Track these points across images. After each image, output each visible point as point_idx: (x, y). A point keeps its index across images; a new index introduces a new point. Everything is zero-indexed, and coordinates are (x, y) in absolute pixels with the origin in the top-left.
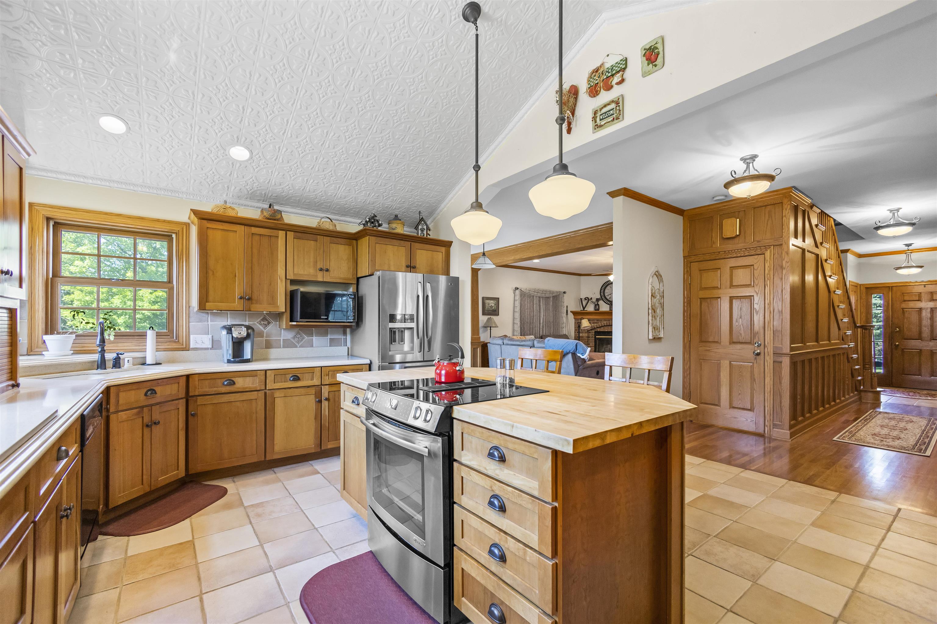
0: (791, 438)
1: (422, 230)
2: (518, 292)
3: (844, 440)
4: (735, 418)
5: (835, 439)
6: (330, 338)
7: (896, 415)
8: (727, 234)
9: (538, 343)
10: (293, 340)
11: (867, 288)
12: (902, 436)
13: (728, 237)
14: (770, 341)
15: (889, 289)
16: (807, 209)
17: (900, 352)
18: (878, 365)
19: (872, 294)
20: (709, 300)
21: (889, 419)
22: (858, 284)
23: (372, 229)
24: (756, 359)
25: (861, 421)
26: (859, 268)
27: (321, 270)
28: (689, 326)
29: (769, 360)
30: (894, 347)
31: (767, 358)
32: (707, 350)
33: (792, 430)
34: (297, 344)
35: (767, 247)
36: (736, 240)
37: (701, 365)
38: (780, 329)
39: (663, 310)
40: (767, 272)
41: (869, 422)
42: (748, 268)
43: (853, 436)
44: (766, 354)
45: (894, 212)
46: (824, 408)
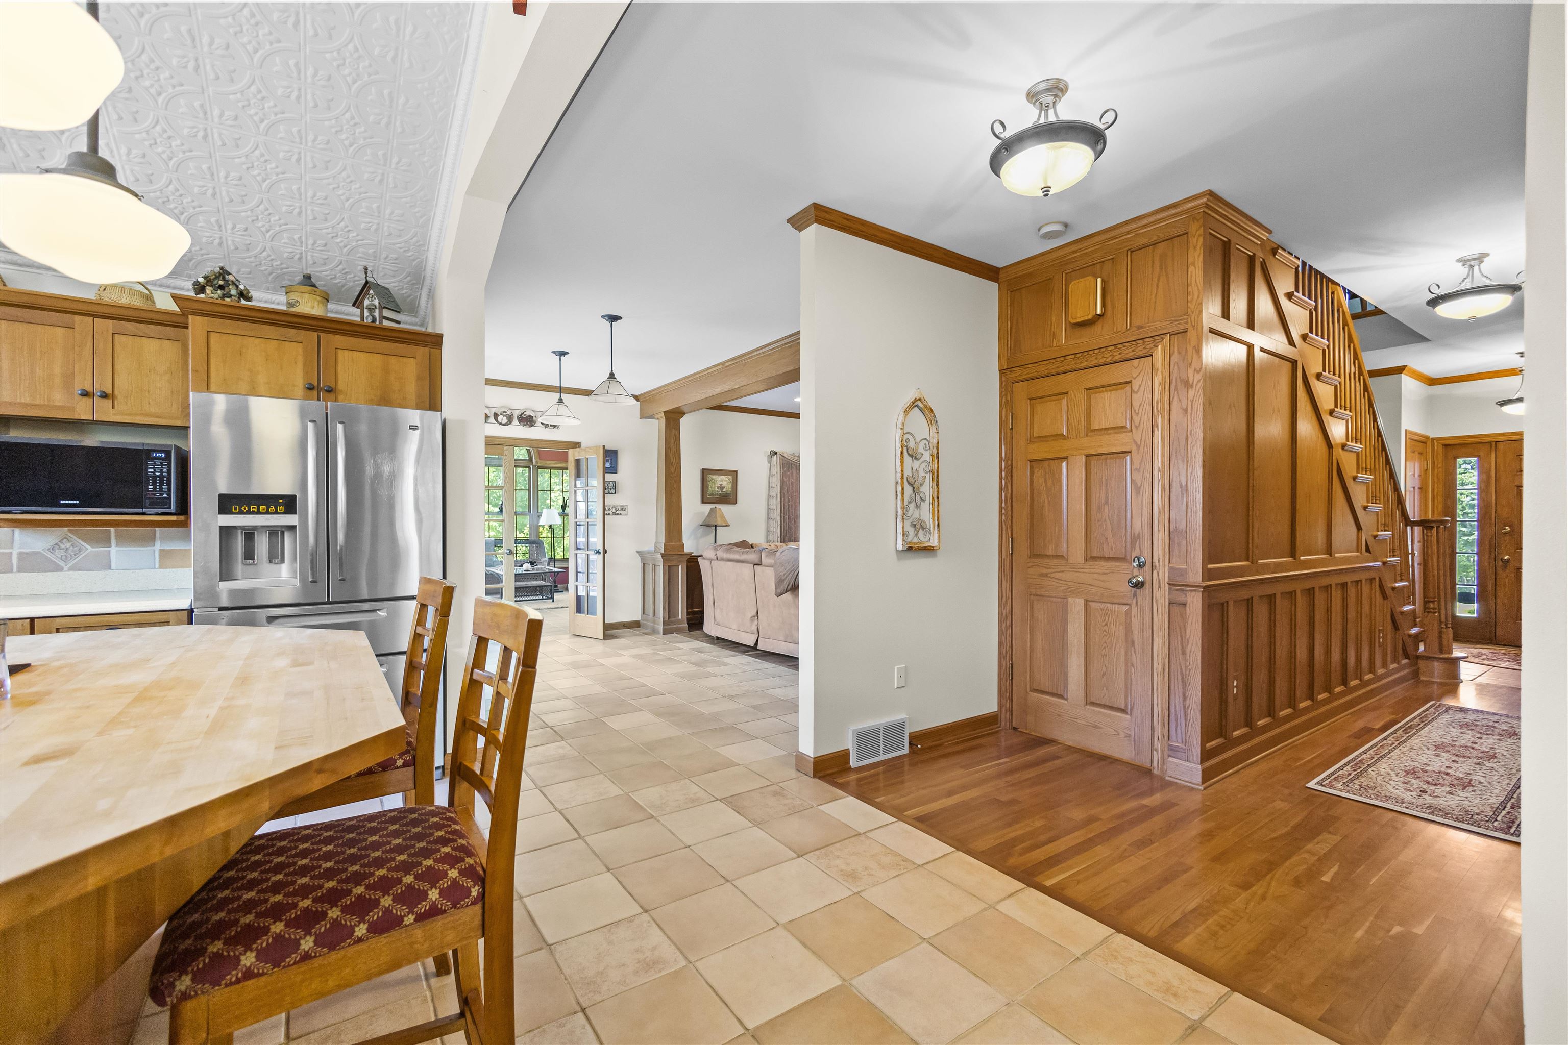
0: (1203, 783)
1: (371, 310)
2: (775, 459)
3: (1331, 787)
4: (1096, 727)
5: (1312, 784)
6: (161, 551)
7: (1481, 716)
8: (1081, 315)
9: (767, 556)
10: (49, 555)
11: (1446, 446)
12: (1477, 777)
13: (1080, 320)
14: (1164, 556)
15: (1491, 447)
16: (1260, 255)
17: (1513, 575)
18: (1466, 598)
19: (1456, 458)
20: (1046, 464)
21: (1462, 726)
22: (1427, 438)
23: (220, 301)
24: (1135, 595)
25: (1395, 732)
26: (1430, 406)
27: (85, 394)
28: (1009, 522)
29: (1162, 597)
30: (1500, 563)
31: (1158, 594)
32: (1042, 575)
33: (1208, 764)
34: (62, 564)
35: (1157, 338)
36: (1097, 328)
37: (1032, 607)
38: (1182, 526)
39: (938, 485)
40: (1156, 396)
41: (1414, 734)
42: (1121, 389)
43: (1357, 777)
44: (1156, 585)
45: (1472, 263)
46: (1313, 700)
